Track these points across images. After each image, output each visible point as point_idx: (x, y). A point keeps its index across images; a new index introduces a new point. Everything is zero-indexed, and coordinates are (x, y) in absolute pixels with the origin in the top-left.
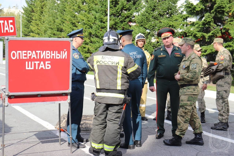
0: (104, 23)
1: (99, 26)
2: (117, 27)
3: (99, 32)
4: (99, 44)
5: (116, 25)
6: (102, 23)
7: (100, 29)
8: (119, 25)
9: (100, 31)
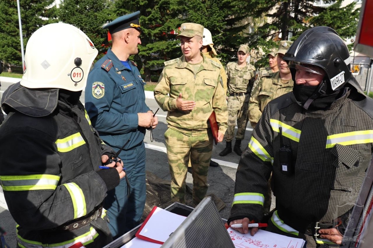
0: (10, 15)
1: (4, 19)
2: (28, 20)
3: (4, 27)
4: (7, 41)
5: (26, 19)
6: (8, 16)
7: (6, 23)
8: (30, 19)
9: (6, 26)
